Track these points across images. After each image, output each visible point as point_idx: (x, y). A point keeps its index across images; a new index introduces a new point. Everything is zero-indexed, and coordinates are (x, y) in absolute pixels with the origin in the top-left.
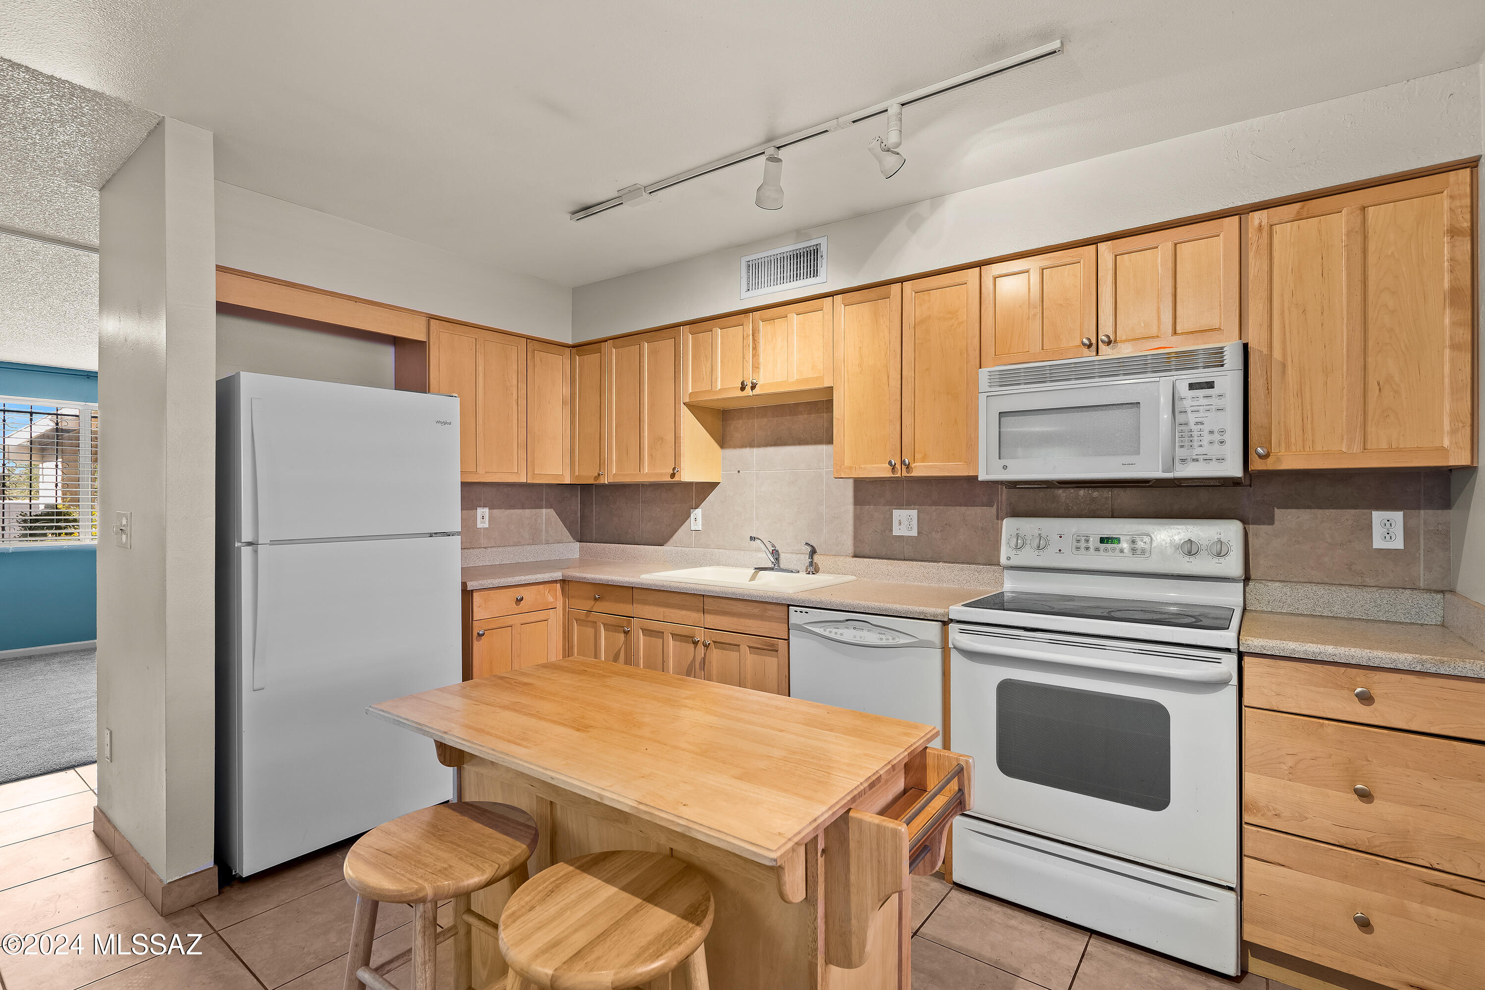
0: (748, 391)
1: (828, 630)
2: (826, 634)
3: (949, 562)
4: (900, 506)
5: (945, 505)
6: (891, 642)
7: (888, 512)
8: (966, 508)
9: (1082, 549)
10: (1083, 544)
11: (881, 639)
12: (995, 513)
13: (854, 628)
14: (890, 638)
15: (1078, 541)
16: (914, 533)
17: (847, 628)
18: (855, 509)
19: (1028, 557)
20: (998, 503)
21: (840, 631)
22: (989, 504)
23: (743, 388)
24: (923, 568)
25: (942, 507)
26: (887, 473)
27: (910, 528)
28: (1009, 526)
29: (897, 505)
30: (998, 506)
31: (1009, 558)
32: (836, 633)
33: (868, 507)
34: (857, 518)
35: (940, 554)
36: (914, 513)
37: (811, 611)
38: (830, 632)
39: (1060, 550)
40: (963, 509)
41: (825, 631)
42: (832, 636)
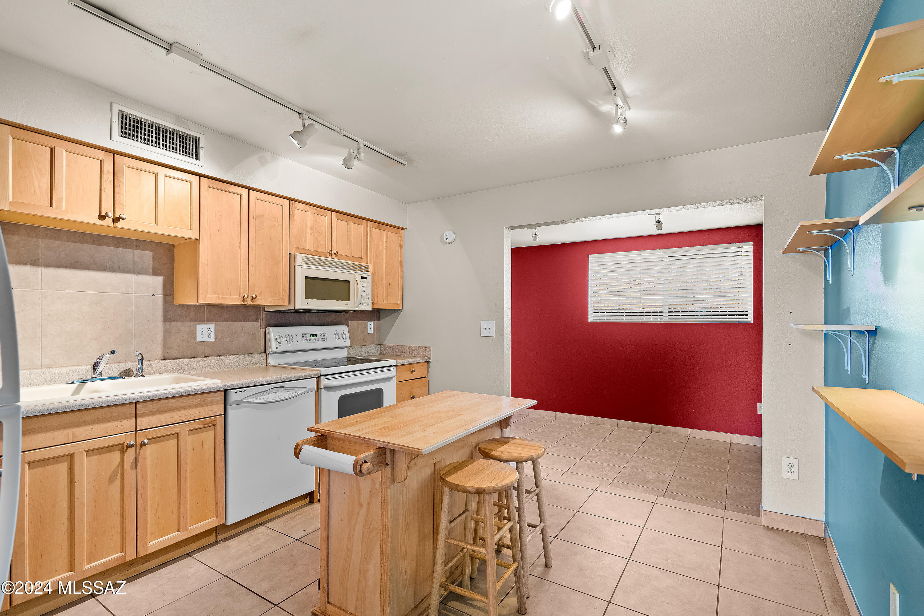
0: (108, 221)
1: (258, 398)
2: (258, 400)
3: (235, 355)
4: (202, 322)
5: (232, 321)
6: (295, 394)
7: (193, 326)
8: (244, 322)
9: (305, 340)
10: (305, 338)
11: (290, 394)
12: (259, 325)
13: (274, 393)
14: (294, 392)
15: (303, 337)
16: (213, 339)
17: (270, 394)
18: (164, 326)
19: (285, 347)
20: (260, 319)
21: (266, 397)
22: (256, 320)
23: (102, 217)
24: (221, 360)
25: (230, 323)
26: (240, 303)
27: (209, 336)
28: (272, 332)
29: (200, 321)
30: (260, 321)
31: (277, 348)
32: (264, 399)
33: (176, 323)
34: (167, 333)
35: (229, 350)
36: (212, 326)
37: (248, 389)
38: (260, 399)
39: (297, 342)
40: (243, 323)
41: (256, 399)
42: (262, 401)
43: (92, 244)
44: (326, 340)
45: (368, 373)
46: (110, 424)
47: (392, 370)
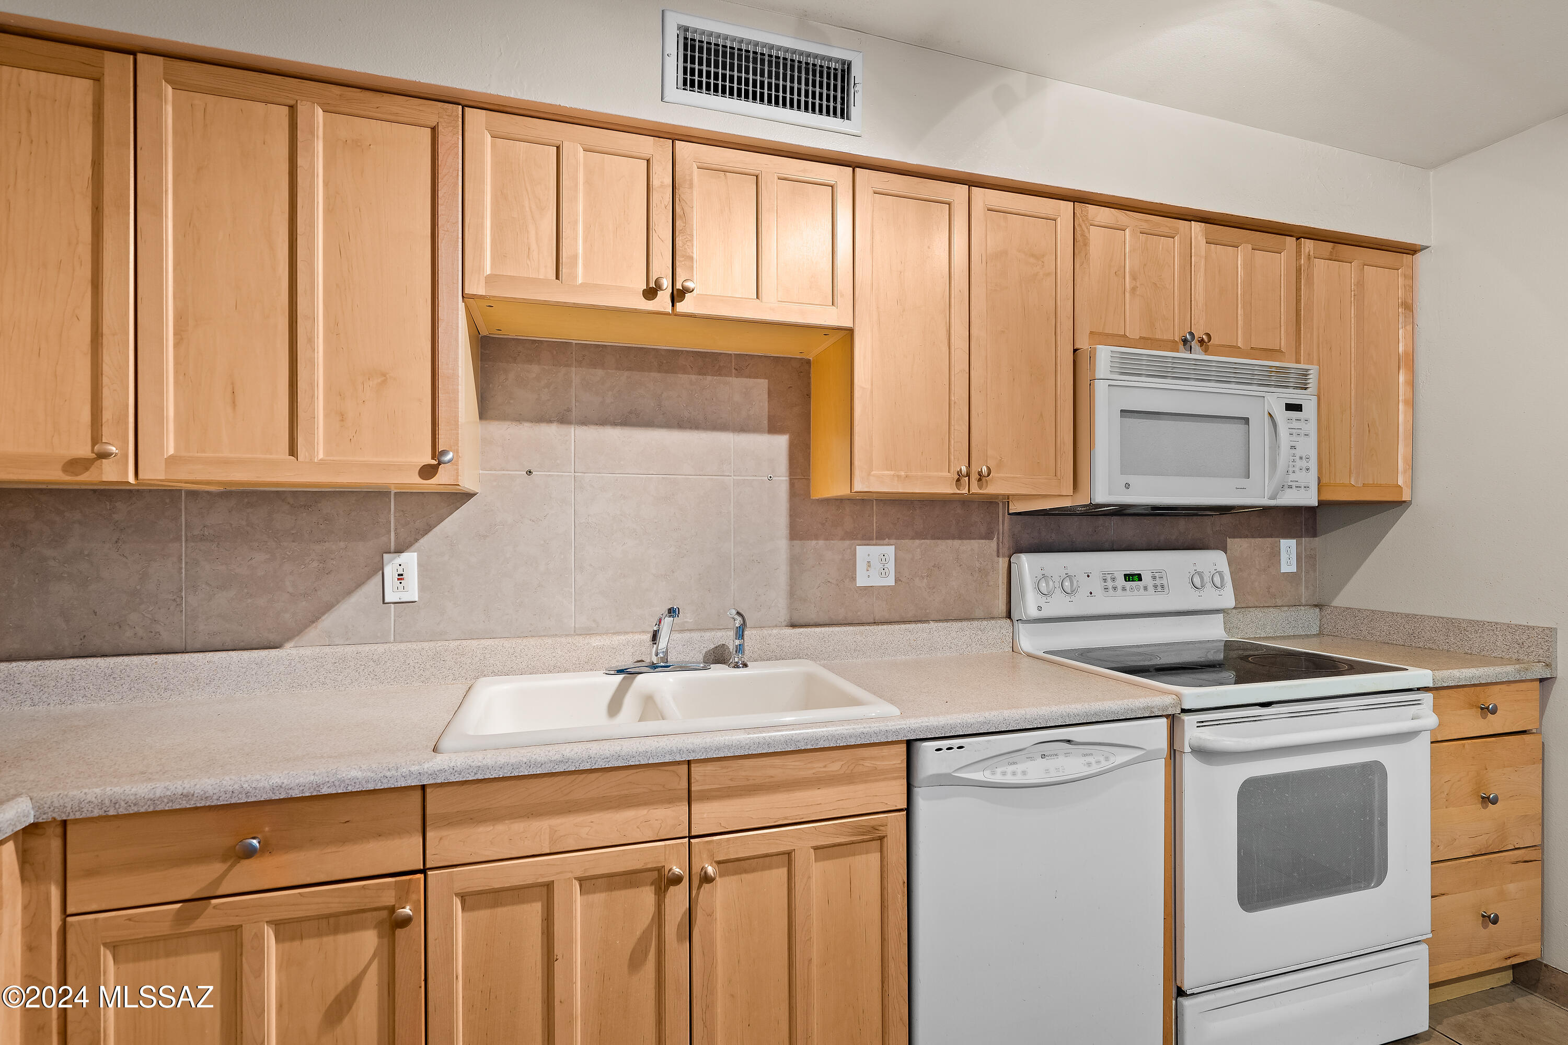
0: (663, 302)
1: (999, 770)
2: (998, 778)
3: (940, 621)
4: (868, 538)
5: (934, 537)
6: (1105, 765)
7: (849, 550)
8: (960, 541)
9: (1111, 590)
10: (1110, 584)
11: (1089, 764)
12: (995, 549)
13: (1043, 756)
14: (1102, 759)
15: (1105, 580)
16: (890, 581)
17: (1031, 758)
18: (792, 547)
19: (1059, 606)
20: (998, 534)
21: (1019, 768)
22: (988, 536)
23: (651, 293)
24: (908, 633)
25: (928, 541)
26: (948, 489)
27: (883, 573)
28: (1027, 563)
29: (863, 539)
30: (998, 538)
31: (1039, 608)
32: (1014, 774)
33: (814, 542)
34: (795, 561)
35: (926, 610)
36: (890, 550)
37: (970, 744)
38: (1004, 774)
39: (1091, 593)
40: (957, 543)
41: (993, 773)
42: (1010, 780)
43: (659, 372)
44: (1166, 590)
45: (1335, 710)
46: (630, 814)
47: (1417, 703)
